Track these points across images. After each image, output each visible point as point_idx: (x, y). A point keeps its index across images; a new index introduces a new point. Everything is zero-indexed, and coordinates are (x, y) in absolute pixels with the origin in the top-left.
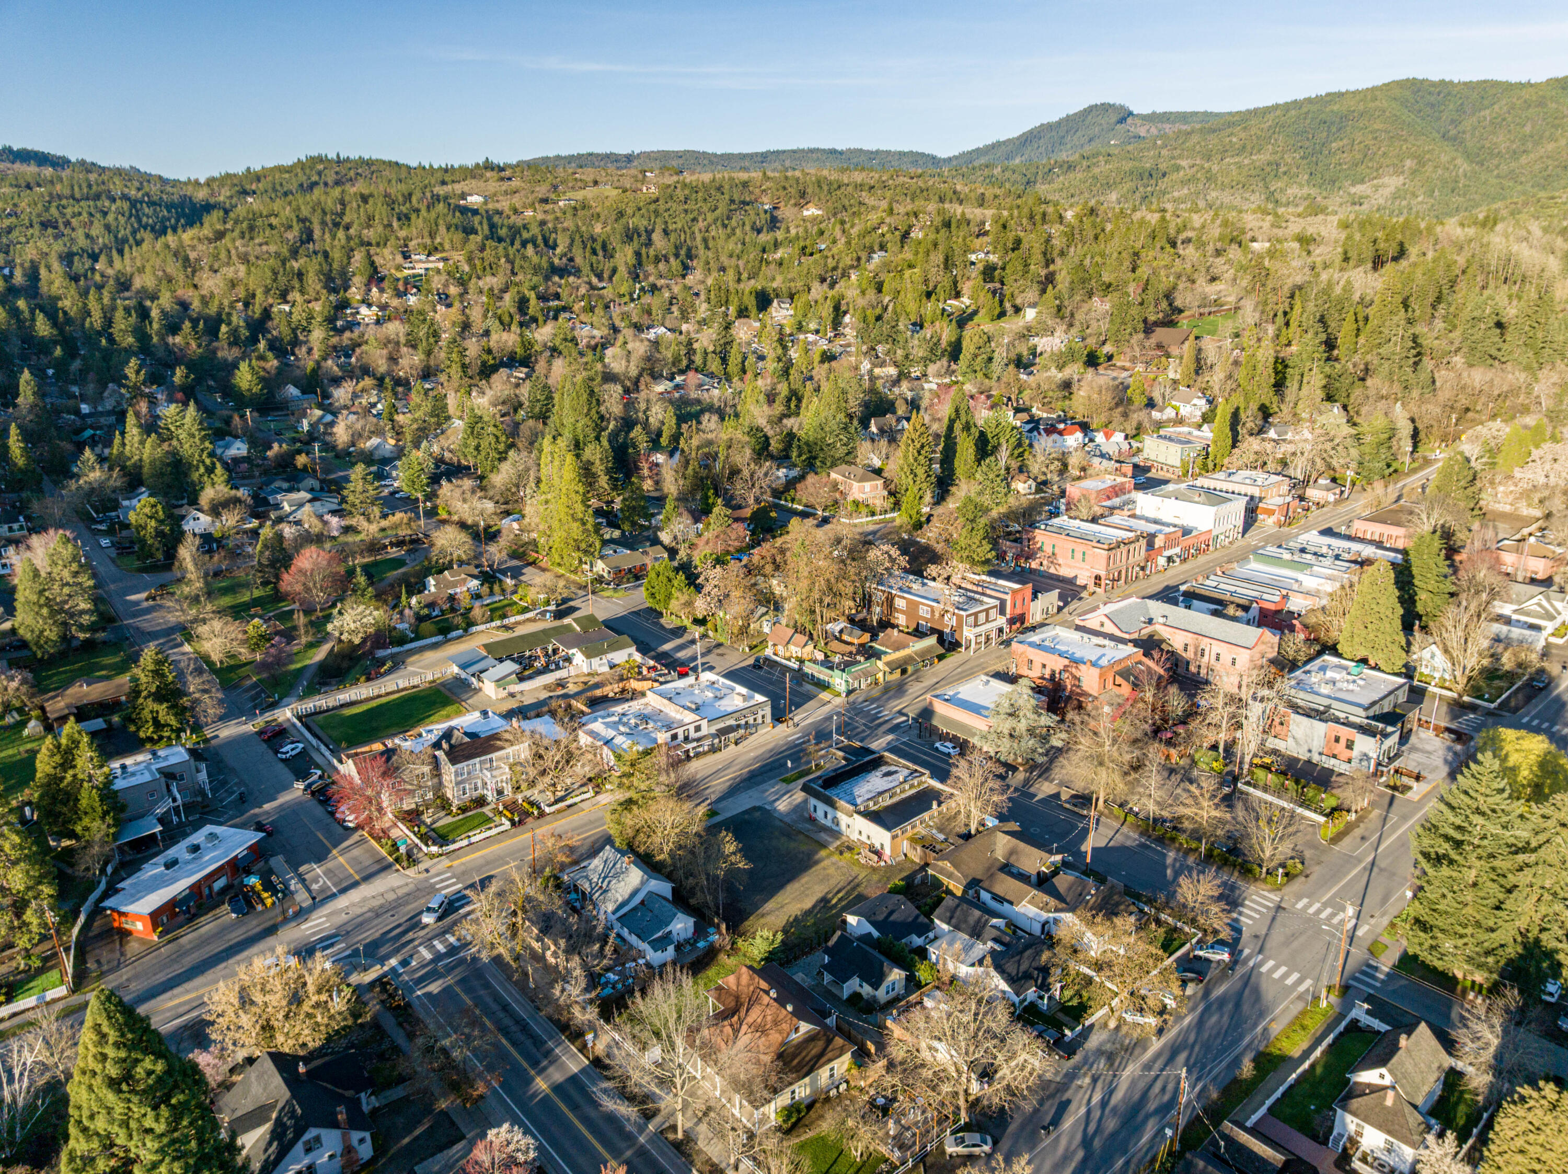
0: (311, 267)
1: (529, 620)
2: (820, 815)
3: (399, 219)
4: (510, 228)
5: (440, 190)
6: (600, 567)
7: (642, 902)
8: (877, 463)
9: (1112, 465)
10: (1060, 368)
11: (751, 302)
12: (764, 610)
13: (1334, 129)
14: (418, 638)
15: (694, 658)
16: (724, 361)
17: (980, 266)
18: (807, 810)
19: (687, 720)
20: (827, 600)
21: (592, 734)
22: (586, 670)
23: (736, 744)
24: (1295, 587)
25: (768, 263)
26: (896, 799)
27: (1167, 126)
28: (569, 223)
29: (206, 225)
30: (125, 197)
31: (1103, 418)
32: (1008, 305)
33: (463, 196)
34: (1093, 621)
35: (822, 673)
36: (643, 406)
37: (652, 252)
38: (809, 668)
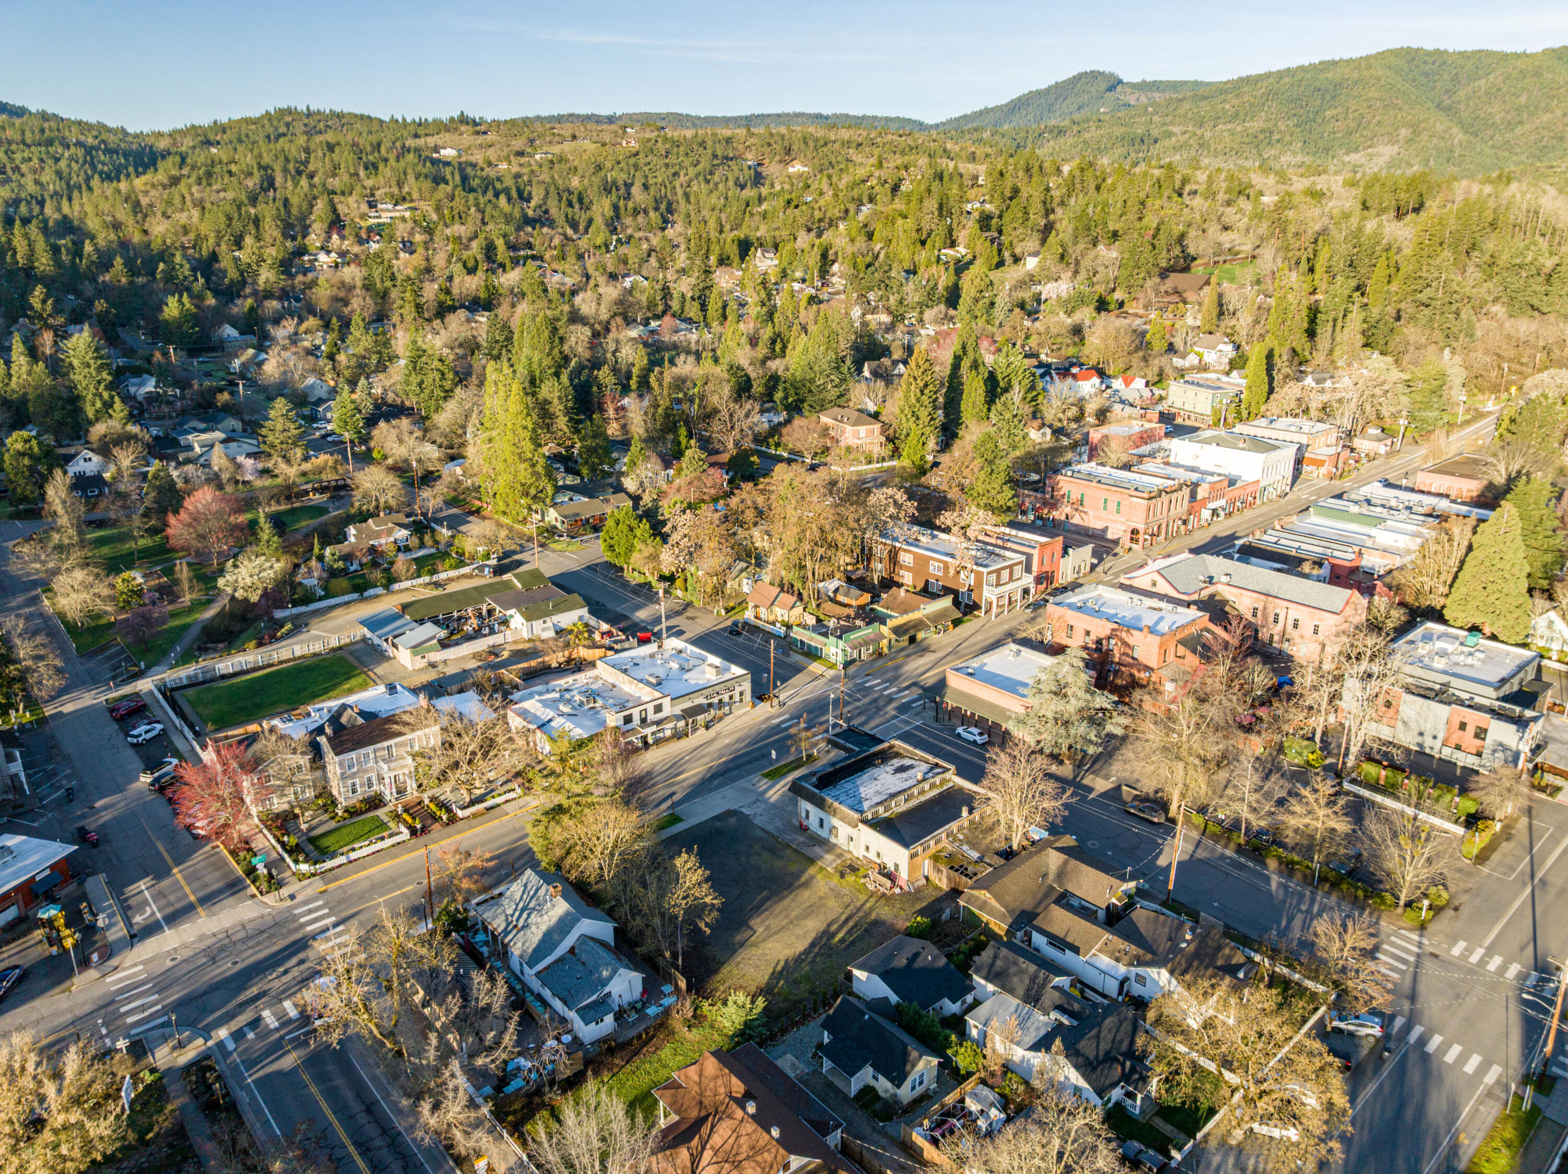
0: (267, 211)
1: (464, 576)
2: (813, 823)
3: (366, 168)
4: (483, 179)
5: (410, 143)
6: (552, 516)
7: (572, 950)
8: (872, 408)
9: (1137, 412)
10: (1069, 313)
11: (733, 251)
12: (744, 565)
13: (1328, 98)
14: (328, 596)
15: (658, 621)
16: (703, 307)
17: (976, 215)
18: (797, 815)
19: (645, 699)
20: (821, 551)
21: (524, 714)
22: (526, 635)
23: (707, 727)
24: (1369, 543)
25: (752, 215)
26: (913, 803)
27: (1157, 95)
28: (545, 176)
29: (161, 171)
30: (79, 144)
31: (1121, 365)
32: (1007, 254)
33: (436, 149)
34: (1142, 579)
35: (813, 639)
36: (612, 347)
37: (630, 205)
38: (798, 634)
